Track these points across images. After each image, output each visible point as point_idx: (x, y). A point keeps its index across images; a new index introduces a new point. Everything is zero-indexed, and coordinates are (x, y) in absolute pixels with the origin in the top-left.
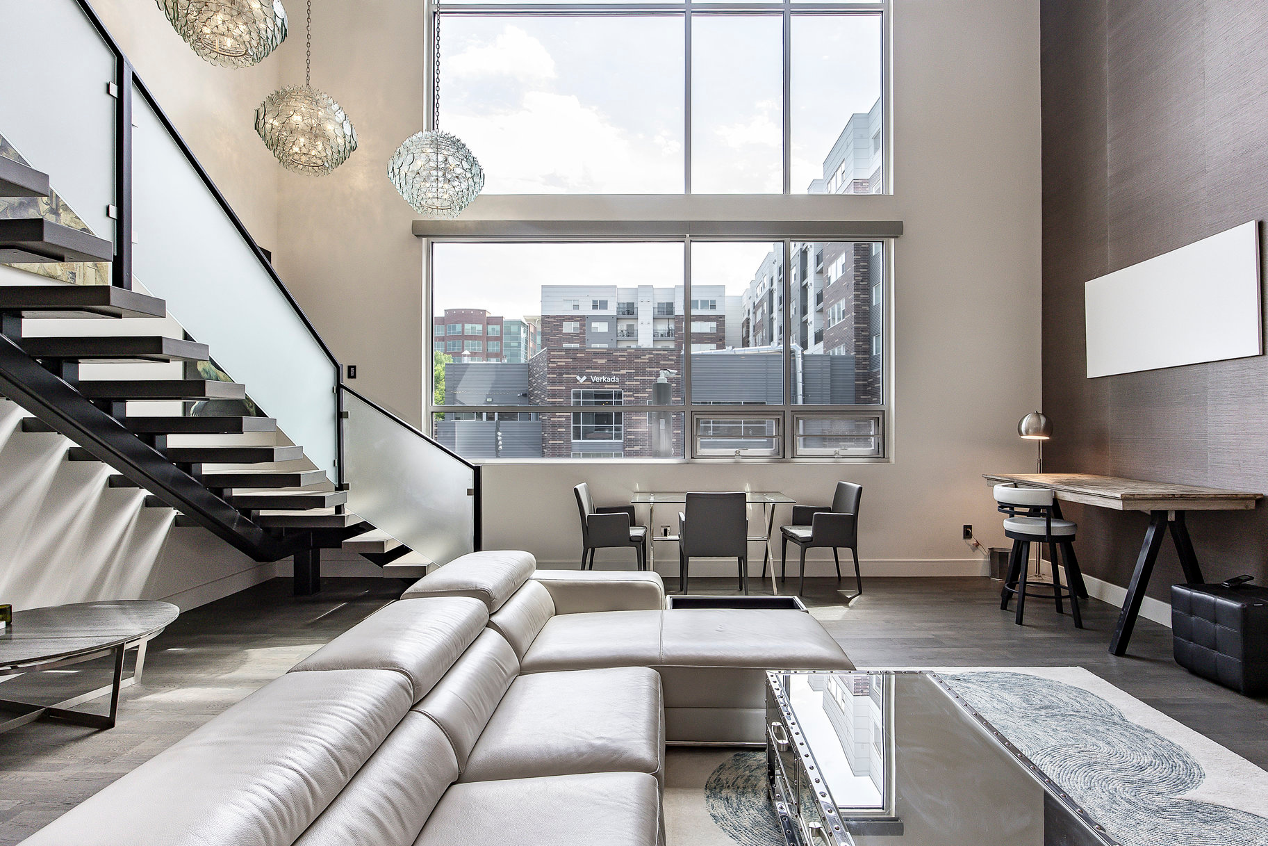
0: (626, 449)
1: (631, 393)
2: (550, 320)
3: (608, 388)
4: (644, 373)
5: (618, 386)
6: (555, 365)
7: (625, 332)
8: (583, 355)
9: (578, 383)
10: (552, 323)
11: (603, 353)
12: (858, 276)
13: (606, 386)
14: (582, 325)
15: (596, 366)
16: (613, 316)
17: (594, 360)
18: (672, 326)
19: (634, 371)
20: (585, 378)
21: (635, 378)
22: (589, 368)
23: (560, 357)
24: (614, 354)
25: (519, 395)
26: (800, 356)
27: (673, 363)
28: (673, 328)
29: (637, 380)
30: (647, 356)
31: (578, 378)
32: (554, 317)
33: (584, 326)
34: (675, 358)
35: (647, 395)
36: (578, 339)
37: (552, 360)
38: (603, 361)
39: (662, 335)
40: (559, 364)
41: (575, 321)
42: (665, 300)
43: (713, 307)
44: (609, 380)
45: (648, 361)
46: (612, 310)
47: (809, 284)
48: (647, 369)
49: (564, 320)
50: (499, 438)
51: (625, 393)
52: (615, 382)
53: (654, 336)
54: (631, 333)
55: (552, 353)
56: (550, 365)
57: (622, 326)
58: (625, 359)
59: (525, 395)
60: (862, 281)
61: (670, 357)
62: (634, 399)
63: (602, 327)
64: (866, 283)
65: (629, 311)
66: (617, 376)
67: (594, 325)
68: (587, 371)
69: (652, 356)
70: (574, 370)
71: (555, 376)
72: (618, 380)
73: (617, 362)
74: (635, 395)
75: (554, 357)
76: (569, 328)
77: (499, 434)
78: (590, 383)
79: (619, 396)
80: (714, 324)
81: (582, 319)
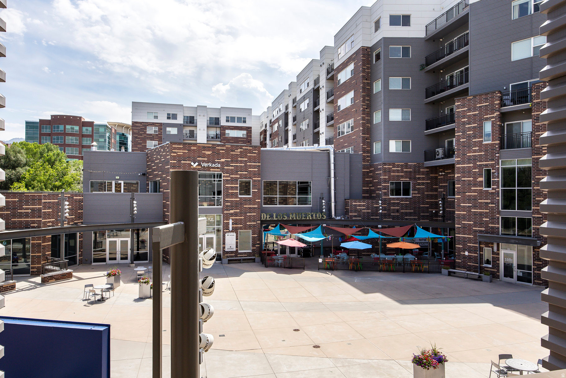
0: (225, 212)
1: (228, 175)
2: (137, 125)
3: (213, 171)
4: (237, 162)
5: (219, 170)
6: (176, 154)
7: (188, 135)
8: (195, 148)
9: (192, 167)
10: (139, 127)
11: (209, 147)
12: (364, 105)
13: (211, 170)
14: (160, 129)
15: (204, 156)
16: (180, 125)
17: (203, 152)
18: (218, 132)
19: (230, 160)
20: (197, 164)
21: (231, 164)
22: (199, 157)
23: (180, 149)
24: (217, 148)
25: (139, 174)
26: (333, 153)
27: (256, 155)
28: (219, 133)
29: (232, 166)
30: (239, 150)
31: (192, 164)
32: (141, 123)
33: (161, 130)
34: (257, 152)
35: (239, 176)
36: (157, 138)
37: (173, 151)
38: (209, 153)
39: (212, 138)
40: (178, 153)
41: (155, 126)
42: (214, 116)
43: (245, 122)
44: (214, 165)
45: (239, 153)
46: (180, 120)
47: (289, 112)
48: (239, 159)
49: (147, 125)
50: (135, 205)
51: (224, 175)
52: (218, 167)
54: (192, 135)
55: (173, 146)
56: (172, 154)
57: (187, 130)
58: (224, 152)
59: (144, 174)
60: (366, 109)
61: (254, 152)
62: (230, 178)
63: (173, 131)
64: (369, 110)
65: (191, 121)
66: (219, 162)
67: (168, 129)
68: (198, 159)
69: (242, 150)
70: (189, 158)
71: (176, 162)
72: (219, 166)
73: (219, 154)
74: (231, 176)
75: (175, 148)
76: (151, 131)
77: (135, 202)
78: (200, 167)
79: (220, 177)
80: (245, 132)
81: (161, 126)
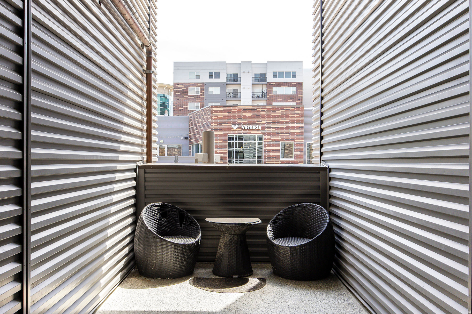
1: (269, 137)
2: (179, 86)
3: (253, 133)
4: (278, 123)
5: (260, 132)
6: (216, 117)
7: (232, 94)
8: (236, 110)
9: (232, 130)
10: (181, 88)
11: (250, 109)
13: (252, 132)
14: (202, 90)
15: (244, 118)
16: (223, 84)
17: (243, 114)
18: (265, 90)
19: (271, 121)
20: (237, 126)
21: (272, 126)
22: (240, 119)
23: (220, 111)
24: (257, 109)
25: (182, 138)
27: (298, 115)
28: (266, 91)
29: (273, 128)
30: (281, 111)
31: (233, 126)
32: (182, 84)
34: (300, 112)
35: (280, 138)
36: (199, 99)
37: (214, 114)
38: (250, 115)
39: (258, 96)
40: (219, 116)
41: (197, 86)
42: (260, 72)
43: (294, 77)
44: (254, 128)
45: (281, 114)
46: (223, 79)
48: (280, 120)
49: (189, 86)
51: (265, 137)
52: (259, 129)
53: (252, 97)
54: (236, 95)
55: (214, 109)
56: (213, 117)
57: (230, 89)
58: (265, 113)
59: (186, 138)
61: (296, 112)
62: (271, 141)
63: (216, 91)
65: (235, 79)
66: (259, 125)
67: (210, 89)
68: (238, 121)
69: (284, 111)
70: (229, 121)
71: (216, 125)
72: (260, 128)
73: (259, 115)
74: (272, 138)
75: (216, 111)
76: (193, 91)
78: (241, 130)
79: (261, 139)
80: (295, 89)
81: (203, 86)
